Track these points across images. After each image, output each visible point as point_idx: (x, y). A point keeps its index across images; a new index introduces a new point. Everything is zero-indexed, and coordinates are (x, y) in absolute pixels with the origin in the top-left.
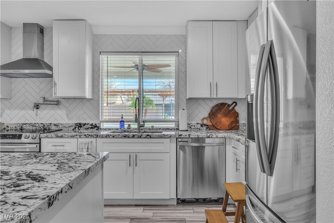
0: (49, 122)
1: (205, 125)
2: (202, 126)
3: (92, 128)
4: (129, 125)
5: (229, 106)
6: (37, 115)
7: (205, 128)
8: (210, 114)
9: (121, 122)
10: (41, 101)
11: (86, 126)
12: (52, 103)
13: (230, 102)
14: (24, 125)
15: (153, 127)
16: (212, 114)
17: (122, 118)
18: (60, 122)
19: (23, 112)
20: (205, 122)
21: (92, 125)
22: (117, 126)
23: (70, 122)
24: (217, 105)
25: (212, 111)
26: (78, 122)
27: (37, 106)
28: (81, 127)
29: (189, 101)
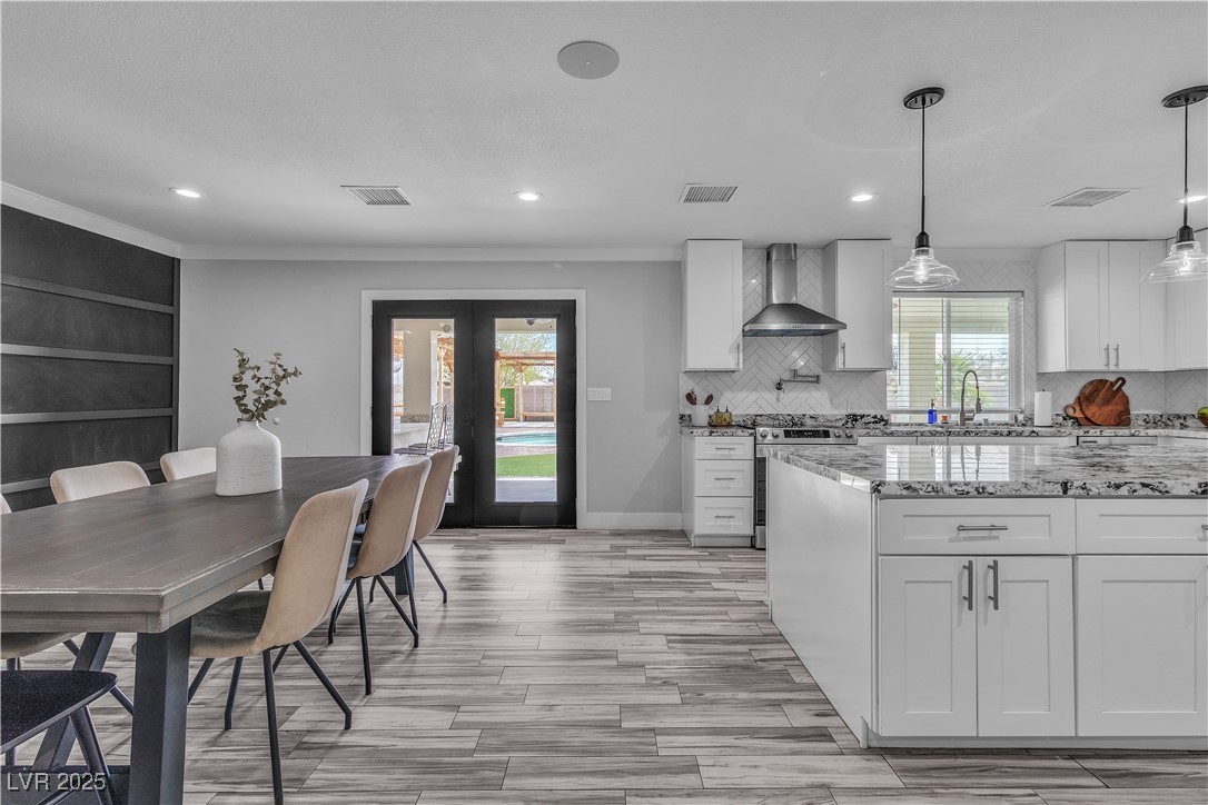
0: (800, 412)
1: (1071, 418)
2: (1065, 419)
3: (875, 422)
4: (945, 418)
5: (1112, 384)
6: (778, 400)
7: (1070, 422)
8: (1079, 398)
9: (931, 412)
10: (787, 376)
11: (865, 420)
12: (804, 379)
13: (1112, 378)
14: (759, 418)
15: (986, 420)
16: (1085, 399)
17: (933, 405)
18: (820, 413)
19: (754, 395)
20: (1071, 412)
21: (875, 417)
22: (925, 418)
23: (836, 412)
24: (1091, 382)
25: (1082, 393)
26: (850, 412)
27: (779, 387)
28: (856, 420)
29: (1041, 375)
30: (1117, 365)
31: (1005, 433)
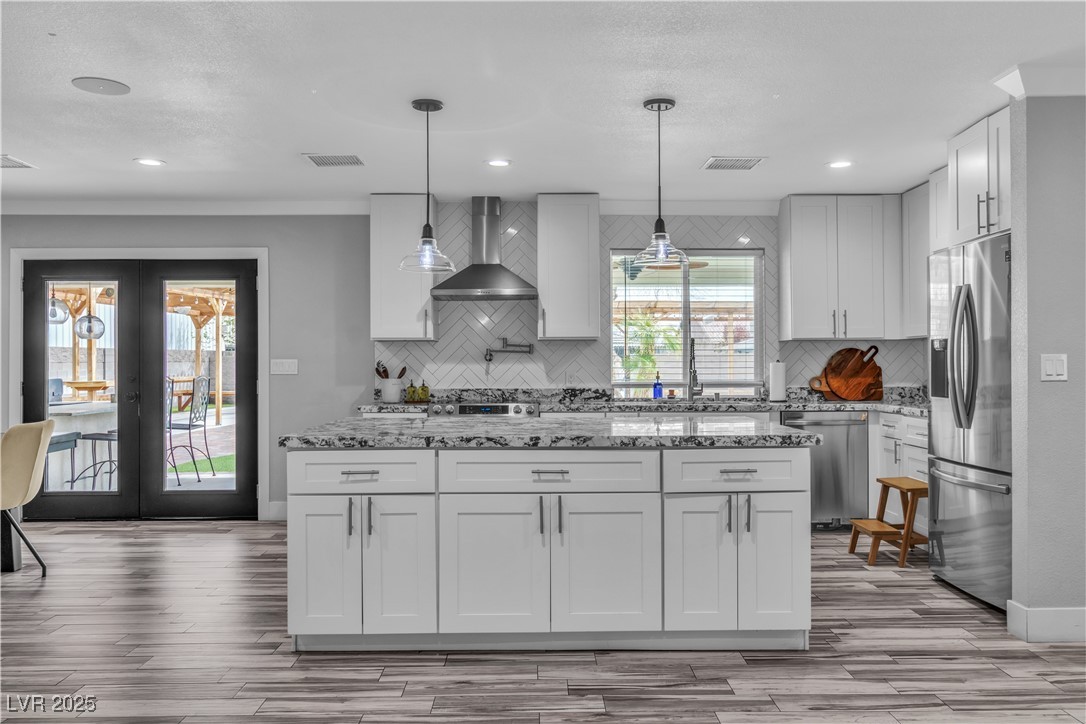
0: (512, 387)
1: (817, 392)
2: (810, 393)
3: (597, 398)
4: (672, 392)
5: (863, 354)
6: (487, 373)
7: (816, 397)
8: (825, 369)
9: (655, 386)
10: (498, 345)
11: (585, 395)
12: (518, 349)
13: (864, 348)
14: (465, 393)
15: (717, 395)
16: (833, 368)
17: (658, 378)
18: (535, 387)
19: (460, 368)
20: (817, 386)
21: (596, 391)
22: (650, 393)
23: (553, 386)
24: (839, 353)
25: (829, 364)
26: (569, 385)
27: (489, 356)
28: (575, 396)
29: (784, 344)
30: (845, 333)
31: (700, 408)
